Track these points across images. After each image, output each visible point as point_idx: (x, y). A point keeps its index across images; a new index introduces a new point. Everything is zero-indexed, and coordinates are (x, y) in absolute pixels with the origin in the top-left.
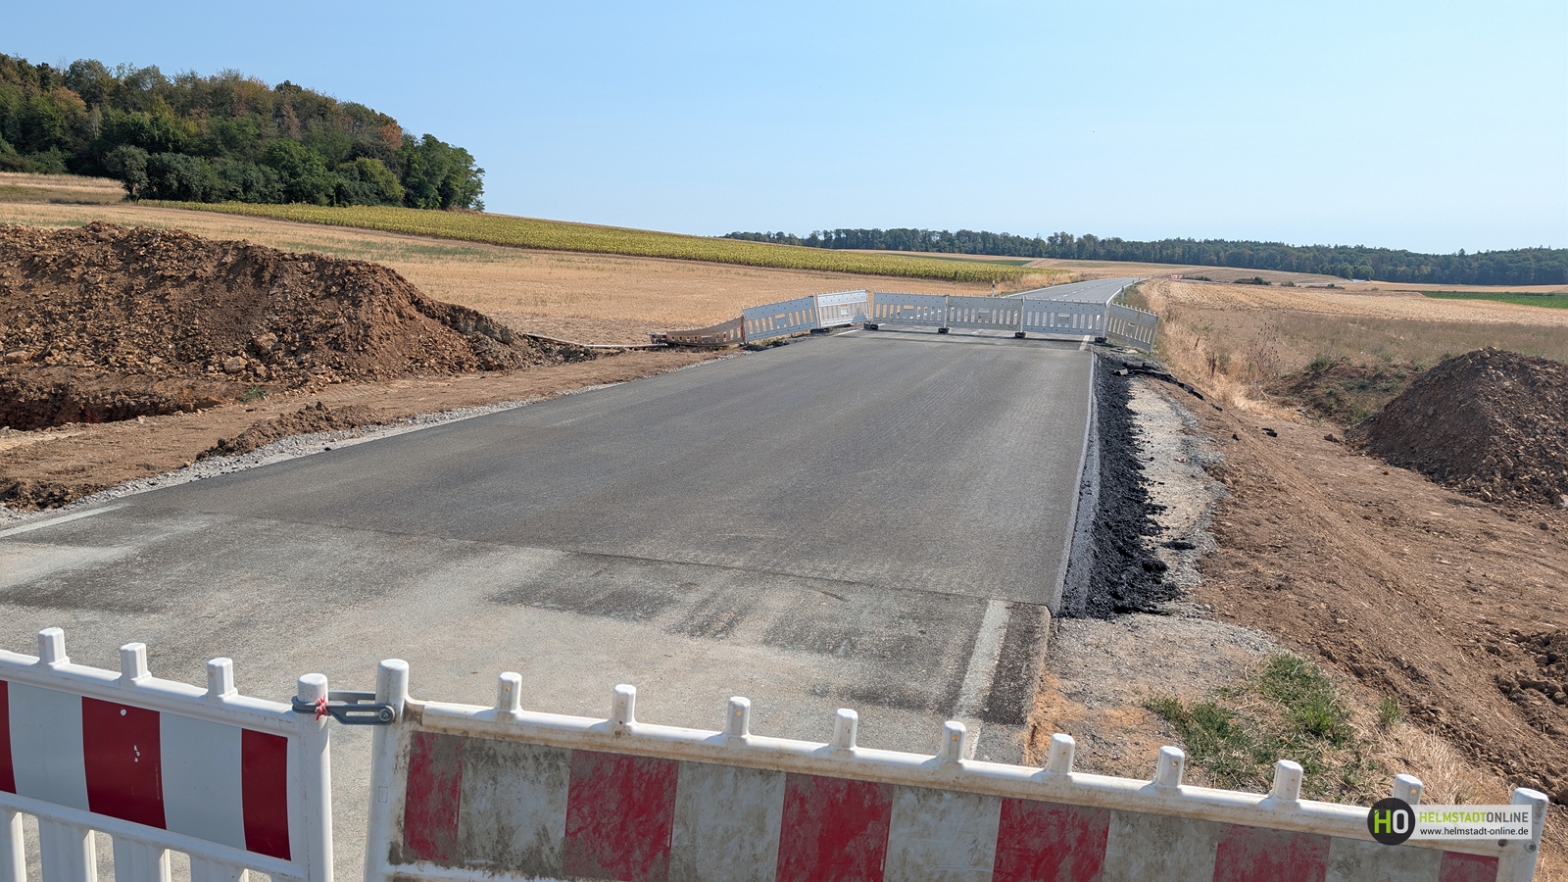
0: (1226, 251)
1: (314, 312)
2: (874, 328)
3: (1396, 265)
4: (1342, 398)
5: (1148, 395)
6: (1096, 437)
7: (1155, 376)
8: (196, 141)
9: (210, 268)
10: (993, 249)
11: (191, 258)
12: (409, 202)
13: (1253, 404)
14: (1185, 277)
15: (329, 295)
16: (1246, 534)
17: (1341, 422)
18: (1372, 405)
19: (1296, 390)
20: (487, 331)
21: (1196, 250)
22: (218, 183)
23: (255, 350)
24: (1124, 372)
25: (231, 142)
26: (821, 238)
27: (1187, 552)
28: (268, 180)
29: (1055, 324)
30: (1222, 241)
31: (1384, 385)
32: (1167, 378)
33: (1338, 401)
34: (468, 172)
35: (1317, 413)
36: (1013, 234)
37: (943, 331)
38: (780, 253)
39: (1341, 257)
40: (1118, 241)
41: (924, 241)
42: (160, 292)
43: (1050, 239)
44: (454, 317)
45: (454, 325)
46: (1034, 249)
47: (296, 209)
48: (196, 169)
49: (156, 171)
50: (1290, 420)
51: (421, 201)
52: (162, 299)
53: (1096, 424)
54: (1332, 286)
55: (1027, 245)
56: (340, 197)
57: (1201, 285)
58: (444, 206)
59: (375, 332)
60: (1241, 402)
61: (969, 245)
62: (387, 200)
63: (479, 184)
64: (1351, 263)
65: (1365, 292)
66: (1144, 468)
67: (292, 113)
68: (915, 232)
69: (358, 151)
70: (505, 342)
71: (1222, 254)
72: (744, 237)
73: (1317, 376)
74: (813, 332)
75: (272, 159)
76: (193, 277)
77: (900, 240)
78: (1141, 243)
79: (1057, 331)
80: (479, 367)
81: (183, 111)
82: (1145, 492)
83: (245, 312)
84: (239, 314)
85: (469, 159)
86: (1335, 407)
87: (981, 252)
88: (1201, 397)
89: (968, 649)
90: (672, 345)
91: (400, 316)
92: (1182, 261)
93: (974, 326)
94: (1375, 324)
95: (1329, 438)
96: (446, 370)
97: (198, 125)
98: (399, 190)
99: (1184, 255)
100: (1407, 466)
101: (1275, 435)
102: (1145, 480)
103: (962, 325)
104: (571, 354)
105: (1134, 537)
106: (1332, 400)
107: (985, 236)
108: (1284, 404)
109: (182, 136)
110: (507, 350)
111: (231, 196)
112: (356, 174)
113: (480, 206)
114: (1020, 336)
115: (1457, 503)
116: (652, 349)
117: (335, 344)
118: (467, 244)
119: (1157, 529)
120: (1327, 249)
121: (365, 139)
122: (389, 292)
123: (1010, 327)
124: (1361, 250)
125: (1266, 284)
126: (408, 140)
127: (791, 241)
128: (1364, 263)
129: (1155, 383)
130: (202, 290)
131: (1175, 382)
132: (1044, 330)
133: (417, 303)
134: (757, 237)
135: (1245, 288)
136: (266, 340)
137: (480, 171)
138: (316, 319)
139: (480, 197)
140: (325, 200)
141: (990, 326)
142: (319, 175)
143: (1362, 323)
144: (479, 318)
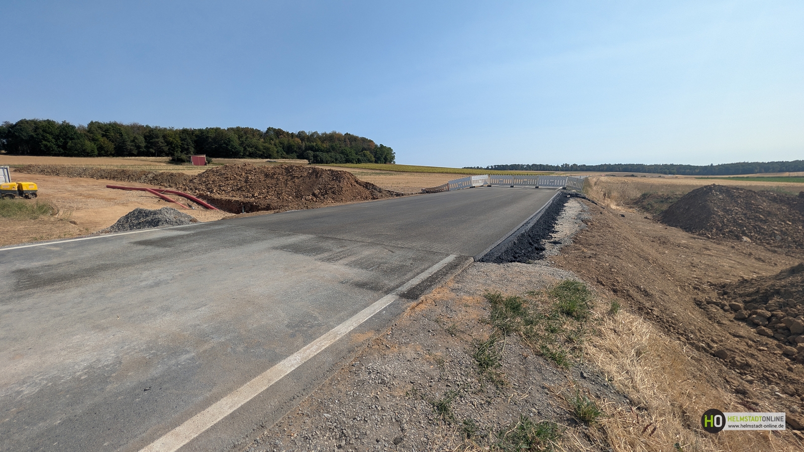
1: (329, 184)
2: (490, 186)
3: (685, 170)
4: (653, 205)
7: (580, 197)
8: (326, 149)
9: (306, 174)
11: (302, 172)
12: (376, 162)
13: (618, 207)
14: (607, 175)
15: (333, 180)
16: (587, 240)
17: (652, 213)
18: (665, 207)
19: (636, 203)
20: (375, 189)
21: (611, 167)
22: (329, 159)
23: (314, 195)
24: (569, 196)
25: (333, 149)
26: (490, 168)
27: (557, 245)
28: (341, 158)
29: (549, 184)
30: (621, 164)
31: (670, 201)
32: (584, 198)
33: (652, 206)
34: (391, 153)
35: (643, 210)
37: (512, 187)
39: (665, 168)
42: (294, 180)
43: (562, 166)
44: (367, 185)
45: (366, 187)
47: (347, 165)
48: (324, 156)
49: (315, 157)
50: (633, 213)
51: (379, 162)
52: (294, 182)
54: (660, 177)
55: (554, 167)
56: (359, 161)
57: (611, 177)
58: (385, 163)
59: (344, 189)
60: (614, 207)
62: (370, 162)
63: (394, 157)
64: (668, 169)
65: (672, 178)
67: (348, 141)
68: (518, 165)
69: (364, 149)
70: (380, 192)
71: (620, 168)
72: (467, 168)
73: (644, 198)
74: (470, 187)
75: (342, 153)
76: (301, 176)
79: (549, 185)
80: (372, 199)
81: (323, 142)
82: (553, 227)
83: (312, 185)
84: (311, 186)
85: (392, 150)
86: (650, 208)
88: (597, 204)
90: (427, 192)
91: (351, 185)
93: (522, 185)
95: (647, 218)
96: (363, 199)
97: (326, 145)
98: (373, 159)
99: (606, 169)
100: (676, 226)
101: (624, 217)
102: (555, 223)
103: (518, 184)
104: (398, 195)
105: (538, 240)
106: (649, 206)
108: (630, 207)
109: (322, 148)
110: (381, 194)
111: (333, 162)
112: (363, 155)
113: (394, 162)
114: (537, 187)
115: (694, 238)
116: (421, 193)
117: (334, 193)
118: (388, 172)
119: (551, 238)
121: (366, 146)
122: (349, 179)
123: (534, 185)
124: (672, 165)
125: (636, 176)
126: (376, 146)
127: (481, 168)
128: (673, 169)
129: (579, 199)
130: (303, 180)
131: (587, 199)
132: (545, 185)
133: (357, 182)
134: (471, 168)
135: (627, 178)
136: (317, 192)
137: (394, 153)
138: (329, 186)
139: (394, 160)
140: (355, 162)
141: (527, 185)
142: (354, 156)
144: (373, 185)
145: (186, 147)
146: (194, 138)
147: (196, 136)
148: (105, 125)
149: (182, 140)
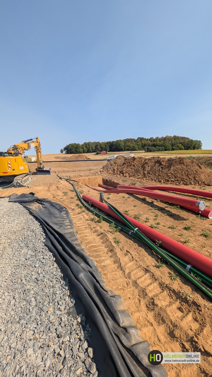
22: (155, 149)
28: (162, 149)
49: (148, 149)
51: (189, 149)
56: (173, 149)
58: (194, 150)
63: (202, 146)
69: (180, 143)
98: (183, 148)
109: (159, 144)
112: (177, 146)
113: (201, 149)
137: (202, 143)
142: (170, 147)
145: (106, 148)
146: (109, 145)
147: (111, 144)
148: (87, 143)
149: (106, 146)
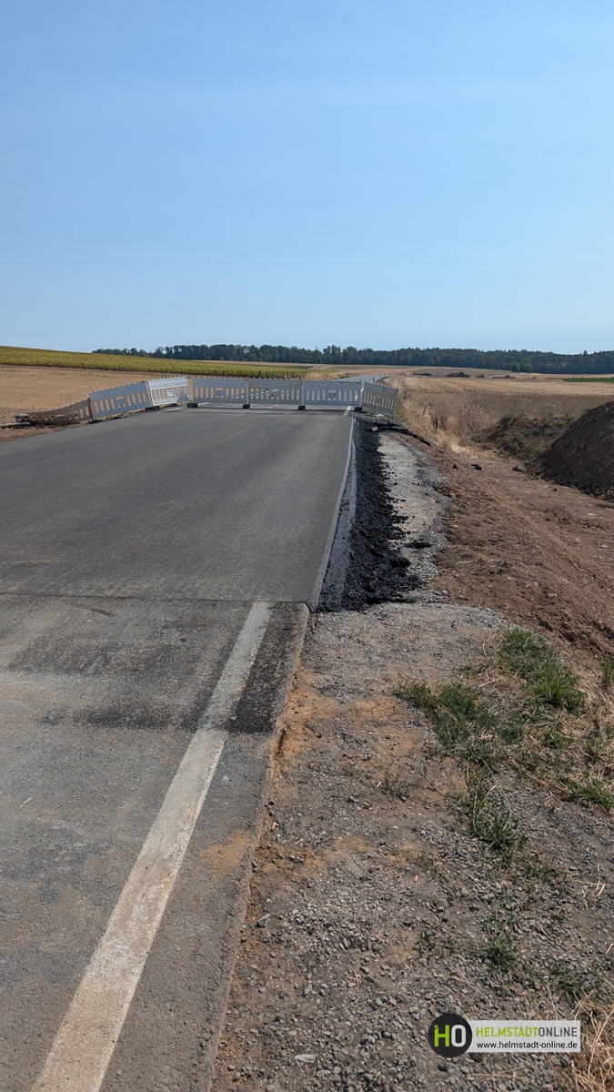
0: (440, 356)
2: (195, 406)
3: (546, 363)
4: (522, 442)
5: (392, 443)
6: (354, 470)
7: (396, 430)
10: (287, 358)
13: (464, 449)
14: (415, 374)
17: (522, 459)
18: (542, 445)
19: (492, 438)
21: (421, 355)
24: (375, 429)
26: (164, 352)
29: (327, 399)
30: (438, 349)
31: (549, 432)
32: (405, 432)
35: (507, 453)
36: (300, 347)
37: (246, 407)
38: (131, 362)
39: (513, 358)
40: (370, 351)
41: (238, 354)
43: (325, 350)
46: (313, 357)
50: (488, 458)
53: (354, 462)
54: (508, 377)
55: (309, 355)
57: (425, 378)
60: (456, 448)
61: (270, 356)
64: (519, 362)
65: (528, 380)
66: (390, 491)
68: (231, 346)
71: (438, 358)
72: (108, 352)
73: (506, 428)
74: (147, 409)
77: (221, 352)
78: (385, 352)
79: (327, 403)
82: (391, 507)
86: (518, 448)
87: (278, 361)
88: (429, 444)
89: (226, 653)
90: (33, 424)
92: (413, 363)
93: (269, 402)
94: (536, 398)
95: (516, 469)
99: (413, 359)
101: (480, 469)
102: (391, 499)
103: (259, 401)
106: (516, 444)
107: (280, 348)
108: (485, 448)
114: (302, 408)
115: (603, 507)
116: (16, 427)
119: (401, 534)
120: (504, 353)
123: (295, 402)
124: (524, 353)
125: (467, 376)
127: (142, 354)
128: (526, 362)
129: (397, 435)
131: (411, 434)
132: (319, 403)
134: (117, 352)
135: (453, 379)
141: (280, 402)
143: (529, 397)
